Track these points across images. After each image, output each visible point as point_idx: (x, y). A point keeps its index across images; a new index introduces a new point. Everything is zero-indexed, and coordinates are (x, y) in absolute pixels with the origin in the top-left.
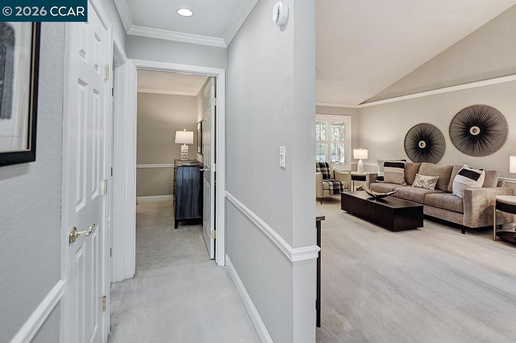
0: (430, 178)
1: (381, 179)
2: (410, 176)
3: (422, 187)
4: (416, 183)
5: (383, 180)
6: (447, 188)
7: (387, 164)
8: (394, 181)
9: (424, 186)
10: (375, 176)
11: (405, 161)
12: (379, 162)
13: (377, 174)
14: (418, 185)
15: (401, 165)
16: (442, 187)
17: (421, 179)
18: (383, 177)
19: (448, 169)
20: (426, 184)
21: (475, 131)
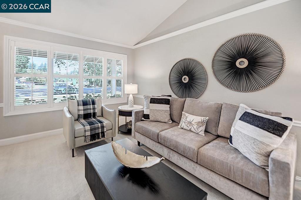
0: (199, 119)
1: (147, 117)
2: (175, 114)
3: (190, 131)
4: (183, 124)
5: (149, 119)
6: (216, 131)
7: (153, 101)
8: (159, 120)
9: (193, 129)
10: (141, 114)
11: (170, 96)
12: (146, 97)
13: (143, 111)
14: (185, 127)
15: (167, 102)
16: (212, 130)
17: (188, 120)
18: (149, 115)
19: (217, 108)
20: (195, 127)
21: (242, 63)
